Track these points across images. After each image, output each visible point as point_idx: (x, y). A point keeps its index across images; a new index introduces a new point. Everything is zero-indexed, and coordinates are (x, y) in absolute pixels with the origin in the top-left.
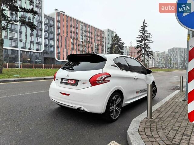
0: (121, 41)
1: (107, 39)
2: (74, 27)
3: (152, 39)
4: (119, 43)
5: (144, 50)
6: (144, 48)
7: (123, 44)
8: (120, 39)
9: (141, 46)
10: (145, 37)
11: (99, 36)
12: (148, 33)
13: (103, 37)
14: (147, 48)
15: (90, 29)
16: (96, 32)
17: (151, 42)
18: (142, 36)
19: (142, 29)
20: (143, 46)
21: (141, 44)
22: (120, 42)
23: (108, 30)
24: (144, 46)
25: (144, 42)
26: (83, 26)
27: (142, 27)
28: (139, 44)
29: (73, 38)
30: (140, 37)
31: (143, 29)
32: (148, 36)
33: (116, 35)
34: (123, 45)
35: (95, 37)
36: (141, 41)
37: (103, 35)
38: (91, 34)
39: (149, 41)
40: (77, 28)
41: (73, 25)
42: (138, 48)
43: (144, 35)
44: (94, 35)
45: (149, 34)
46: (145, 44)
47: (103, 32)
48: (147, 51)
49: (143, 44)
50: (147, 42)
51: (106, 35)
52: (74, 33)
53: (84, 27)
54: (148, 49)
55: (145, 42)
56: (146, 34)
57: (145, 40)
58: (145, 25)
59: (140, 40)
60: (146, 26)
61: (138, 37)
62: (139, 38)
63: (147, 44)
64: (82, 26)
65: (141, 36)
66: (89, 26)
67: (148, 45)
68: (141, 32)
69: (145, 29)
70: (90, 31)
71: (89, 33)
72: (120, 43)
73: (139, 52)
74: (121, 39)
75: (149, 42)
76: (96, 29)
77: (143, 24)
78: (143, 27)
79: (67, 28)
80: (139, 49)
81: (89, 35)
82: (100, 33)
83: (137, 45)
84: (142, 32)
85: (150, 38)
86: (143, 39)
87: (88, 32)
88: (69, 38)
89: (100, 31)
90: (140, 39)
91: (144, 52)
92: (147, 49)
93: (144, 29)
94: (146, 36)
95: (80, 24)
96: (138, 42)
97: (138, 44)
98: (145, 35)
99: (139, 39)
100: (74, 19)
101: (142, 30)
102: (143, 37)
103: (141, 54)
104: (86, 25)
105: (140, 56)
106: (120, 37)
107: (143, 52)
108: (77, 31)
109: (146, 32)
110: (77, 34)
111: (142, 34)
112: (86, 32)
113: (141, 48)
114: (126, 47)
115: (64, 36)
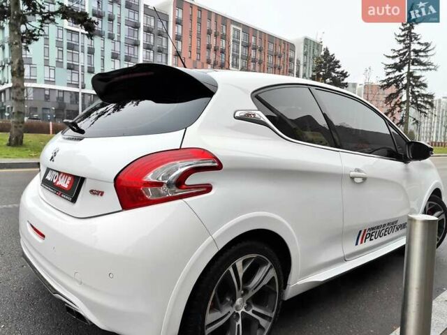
0: (339, 67)
1: (302, 63)
2: (216, 36)
3: (432, 59)
4: (334, 74)
5: (408, 92)
6: (405, 87)
7: (344, 75)
8: (338, 62)
9: (397, 81)
10: (412, 53)
11: (280, 57)
13: (291, 60)
14: (418, 86)
15: (258, 39)
16: (271, 47)
17: (431, 67)
18: (401, 52)
19: (403, 30)
20: (405, 82)
21: (397, 73)
22: (337, 70)
23: (306, 40)
24: (409, 80)
25: (409, 69)
26: (239, 31)
27: (403, 24)
28: (391, 76)
29: (212, 63)
30: (396, 54)
31: (406, 32)
32: (420, 51)
33: (327, 52)
34: (346, 80)
35: (271, 59)
36: (398, 67)
37: (291, 54)
38: (260, 51)
39: (424, 65)
40: (224, 37)
41: (214, 31)
42: (389, 85)
43: (409, 47)
44: (266, 54)
45: (427, 44)
46: (410, 74)
47: (291, 46)
48: (417, 93)
49: (405, 75)
50: (418, 67)
51: (299, 54)
52: (215, 50)
53: (241, 34)
54: (419, 90)
55: (412, 67)
56: (415, 46)
57: (413, 64)
59: (396, 64)
61: (391, 55)
62: (393, 57)
63: (417, 74)
64: (236, 32)
65: (399, 51)
66: (255, 30)
67: (419, 77)
68: (400, 41)
69: (413, 31)
70: (258, 44)
71: (255, 49)
72: (337, 73)
73: (390, 98)
74: (340, 64)
75: (425, 68)
76: (272, 39)
78: (408, 25)
79: (199, 38)
80: (393, 89)
81: (253, 52)
82: (284, 49)
83: (388, 77)
84: (402, 39)
85: (426, 56)
86: (406, 59)
87: (250, 48)
88: (203, 63)
89: (284, 42)
90: (397, 60)
91: (408, 96)
92: (416, 89)
93: (410, 32)
94: (416, 52)
95: (232, 26)
96: (390, 70)
97: (388, 74)
98: (412, 48)
99: (392, 62)
100: (216, 14)
101: (402, 33)
102: (404, 54)
103: (396, 104)
104: (246, 29)
105: (393, 109)
106: (337, 58)
107: (404, 99)
108: (223, 44)
109: (416, 39)
110: (223, 52)
111: (402, 46)
112: (247, 46)
113: (397, 86)
114: (354, 85)
115: (190, 58)
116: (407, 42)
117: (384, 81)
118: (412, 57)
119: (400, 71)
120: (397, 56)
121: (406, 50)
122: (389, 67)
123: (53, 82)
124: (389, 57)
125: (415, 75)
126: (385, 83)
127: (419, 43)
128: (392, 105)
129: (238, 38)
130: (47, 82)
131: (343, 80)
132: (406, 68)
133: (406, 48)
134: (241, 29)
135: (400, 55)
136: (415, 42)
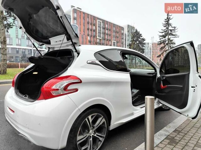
0: (142, 37)
1: (127, 35)
2: (91, 24)
3: (177, 33)
4: (140, 40)
5: (168, 46)
6: (167, 44)
7: (144, 40)
8: (141, 34)
9: (164, 42)
10: (169, 31)
11: (118, 33)
12: (172, 26)
13: (123, 34)
14: (172, 44)
15: (109, 25)
16: (114, 29)
17: (177, 36)
18: (165, 30)
19: (165, 22)
20: (167, 42)
21: (164, 39)
22: (141, 38)
23: (128, 26)
24: (168, 42)
25: (168, 37)
26: (101, 22)
27: (165, 20)
28: (162, 40)
29: (90, 36)
30: (163, 31)
31: (167, 22)
32: (172, 30)
33: (137, 31)
35: (114, 34)
36: (164, 36)
37: (122, 32)
38: (110, 30)
39: (174, 35)
40: (94, 25)
41: (90, 22)
42: (161, 44)
43: (168, 28)
44: (112, 32)
45: (175, 27)
46: (169, 39)
47: (122, 28)
48: (172, 47)
49: (167, 40)
50: (172, 36)
51: (126, 31)
52: (91, 30)
53: (102, 24)
54: (172, 45)
55: (169, 36)
56: (170, 28)
57: (170, 35)
58: (169, 18)
59: (163, 35)
60: (171, 18)
62: (162, 33)
64: (99, 23)
65: (164, 30)
66: (107, 22)
67: (172, 40)
68: (164, 26)
69: (169, 22)
70: (109, 27)
71: (108, 30)
72: (141, 39)
73: (162, 48)
74: (142, 35)
75: (174, 37)
76: (114, 25)
77: (167, 16)
78: (167, 20)
79: (84, 26)
81: (107, 31)
82: (120, 30)
83: (160, 40)
84: (165, 25)
85: (175, 32)
86: (167, 33)
87: (106, 29)
88: (86, 36)
89: (120, 27)
90: (164, 34)
91: (168, 48)
92: (171, 45)
93: (168, 22)
95: (98, 20)
96: (161, 38)
97: (160, 39)
99: (161, 34)
100: (91, 15)
101: (165, 23)
102: (166, 31)
103: (164, 51)
104: (104, 21)
105: (163, 53)
106: (141, 33)
107: (167, 49)
108: (94, 28)
109: (170, 25)
110: (94, 31)
111: (165, 28)
112: (104, 28)
113: (164, 44)
114: (148, 43)
115: (81, 34)
116: (167, 26)
117: (159, 42)
118: (170, 33)
119: (165, 38)
120: (163, 32)
121: (167, 30)
122: (161, 36)
123: (20, 45)
124: (160, 32)
125: (171, 39)
126: (159, 43)
127: (172, 27)
128: (163, 51)
129: (101, 25)
130: (17, 45)
131: (143, 42)
132: (167, 37)
133: (167, 29)
134: (101, 21)
135: (165, 32)
136: (170, 26)
